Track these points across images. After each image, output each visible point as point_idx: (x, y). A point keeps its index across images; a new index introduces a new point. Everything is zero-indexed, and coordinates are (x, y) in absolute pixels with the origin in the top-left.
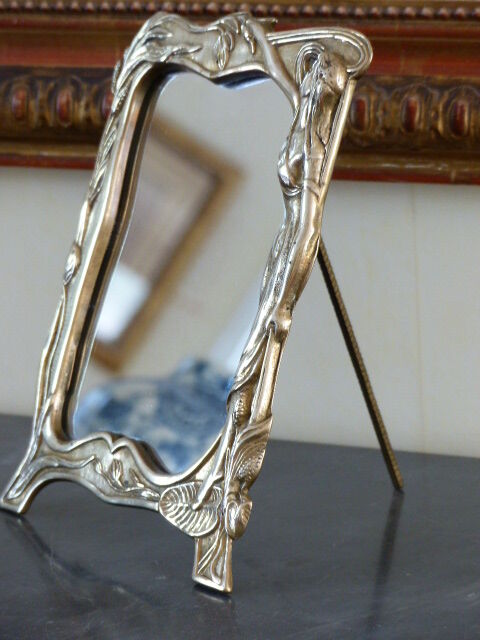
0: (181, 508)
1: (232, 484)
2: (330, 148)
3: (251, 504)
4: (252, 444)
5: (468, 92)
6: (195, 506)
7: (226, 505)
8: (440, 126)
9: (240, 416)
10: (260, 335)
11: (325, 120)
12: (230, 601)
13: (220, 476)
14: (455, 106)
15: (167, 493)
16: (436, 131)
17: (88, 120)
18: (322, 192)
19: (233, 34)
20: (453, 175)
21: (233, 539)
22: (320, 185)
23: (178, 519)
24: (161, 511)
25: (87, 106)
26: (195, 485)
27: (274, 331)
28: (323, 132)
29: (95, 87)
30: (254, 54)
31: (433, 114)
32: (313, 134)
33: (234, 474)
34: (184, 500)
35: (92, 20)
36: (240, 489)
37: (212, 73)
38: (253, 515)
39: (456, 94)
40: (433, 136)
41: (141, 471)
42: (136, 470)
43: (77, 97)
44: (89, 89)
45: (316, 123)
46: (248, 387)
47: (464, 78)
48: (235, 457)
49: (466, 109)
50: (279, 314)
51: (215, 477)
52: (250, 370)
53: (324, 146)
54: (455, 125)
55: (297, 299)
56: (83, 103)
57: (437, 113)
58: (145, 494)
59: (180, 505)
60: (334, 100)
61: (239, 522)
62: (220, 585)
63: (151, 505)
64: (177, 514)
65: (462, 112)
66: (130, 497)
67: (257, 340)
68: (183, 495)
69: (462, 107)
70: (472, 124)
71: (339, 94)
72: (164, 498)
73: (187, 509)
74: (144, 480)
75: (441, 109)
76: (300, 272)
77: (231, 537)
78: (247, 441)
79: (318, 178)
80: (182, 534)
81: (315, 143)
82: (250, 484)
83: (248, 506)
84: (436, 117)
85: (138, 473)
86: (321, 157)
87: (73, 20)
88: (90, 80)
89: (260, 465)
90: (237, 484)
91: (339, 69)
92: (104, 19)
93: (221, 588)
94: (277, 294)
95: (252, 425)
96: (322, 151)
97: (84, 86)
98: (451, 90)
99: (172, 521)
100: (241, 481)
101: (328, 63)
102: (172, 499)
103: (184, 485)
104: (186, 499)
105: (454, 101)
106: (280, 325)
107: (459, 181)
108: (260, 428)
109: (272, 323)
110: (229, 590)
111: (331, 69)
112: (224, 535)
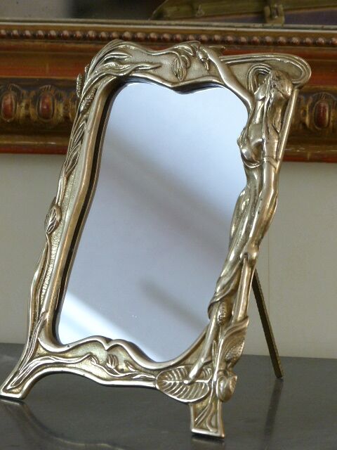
0: (174, 385)
1: (220, 365)
2: (282, 136)
3: (236, 378)
4: (236, 337)
5: (327, 97)
7: (216, 379)
8: (307, 121)
9: (223, 318)
10: (235, 263)
11: (277, 116)
12: (223, 444)
13: (209, 360)
14: (319, 107)
15: (161, 375)
16: (304, 124)
17: (28, 116)
18: (277, 165)
19: (188, 56)
20: (309, 155)
21: (222, 401)
22: (276, 160)
23: (172, 392)
24: (158, 387)
25: (27, 107)
26: (186, 368)
27: (247, 259)
28: (277, 124)
29: (33, 93)
30: (209, 71)
31: (302, 112)
32: (270, 125)
33: (222, 357)
34: (176, 379)
35: (28, 43)
36: (226, 368)
37: (173, 83)
38: (237, 384)
39: (318, 98)
40: (301, 127)
41: (135, 362)
42: (130, 360)
43: (18, 100)
44: (28, 95)
45: (271, 119)
46: (227, 298)
47: (322, 87)
49: (327, 108)
50: (249, 247)
51: (204, 361)
52: (229, 287)
53: (278, 133)
54: (318, 120)
55: (262, 238)
56: (23, 104)
57: (305, 111)
58: (140, 377)
59: (174, 382)
60: (283, 102)
61: (228, 390)
62: (216, 432)
63: (147, 384)
64: (171, 389)
65: (325, 111)
66: (126, 379)
67: (233, 267)
68: (175, 375)
69: (324, 108)
70: (331, 119)
71: (288, 99)
72: (159, 378)
73: (181, 384)
75: (307, 109)
76: (265, 219)
77: (221, 400)
78: (232, 335)
79: (275, 156)
81: (272, 132)
82: (235, 363)
83: (234, 379)
84: (305, 115)
86: (276, 141)
87: (13, 43)
88: (28, 88)
90: (224, 364)
91: (286, 83)
92: (37, 43)
93: (218, 435)
95: (234, 324)
96: (277, 137)
97: (24, 92)
98: (314, 95)
99: (168, 394)
100: (228, 362)
101: (279, 78)
103: (176, 368)
104: (179, 377)
105: (318, 103)
106: (251, 256)
107: (312, 160)
109: (245, 254)
110: (223, 436)
111: (282, 81)
112: (215, 399)
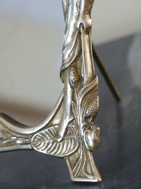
0: (48, 144)
3: (99, 128)
4: (90, 95)
6: (59, 140)
7: (83, 134)
9: (75, 82)
10: (74, 34)
13: (72, 118)
15: (35, 138)
23: (48, 150)
24: (35, 148)
26: (54, 128)
27: (83, 28)
33: (83, 115)
36: (88, 122)
38: (102, 134)
42: (6, 129)
48: (81, 105)
50: (84, 18)
51: (68, 120)
52: (73, 54)
58: (18, 142)
59: (47, 142)
61: (95, 141)
63: (25, 147)
64: (46, 147)
66: (7, 146)
67: (73, 36)
68: (47, 136)
72: (34, 140)
73: (53, 143)
74: (14, 134)
77: (91, 151)
78: (86, 94)
80: (54, 157)
82: (95, 117)
83: (97, 130)
85: (9, 131)
89: (98, 105)
93: (96, 180)
94: (79, 7)
95: (86, 84)
99: (45, 152)
100: (88, 118)
102: (39, 140)
103: (46, 130)
104: (50, 137)
106: (86, 24)
108: (92, 84)
109: (81, 24)
110: (100, 180)
112: (85, 151)
